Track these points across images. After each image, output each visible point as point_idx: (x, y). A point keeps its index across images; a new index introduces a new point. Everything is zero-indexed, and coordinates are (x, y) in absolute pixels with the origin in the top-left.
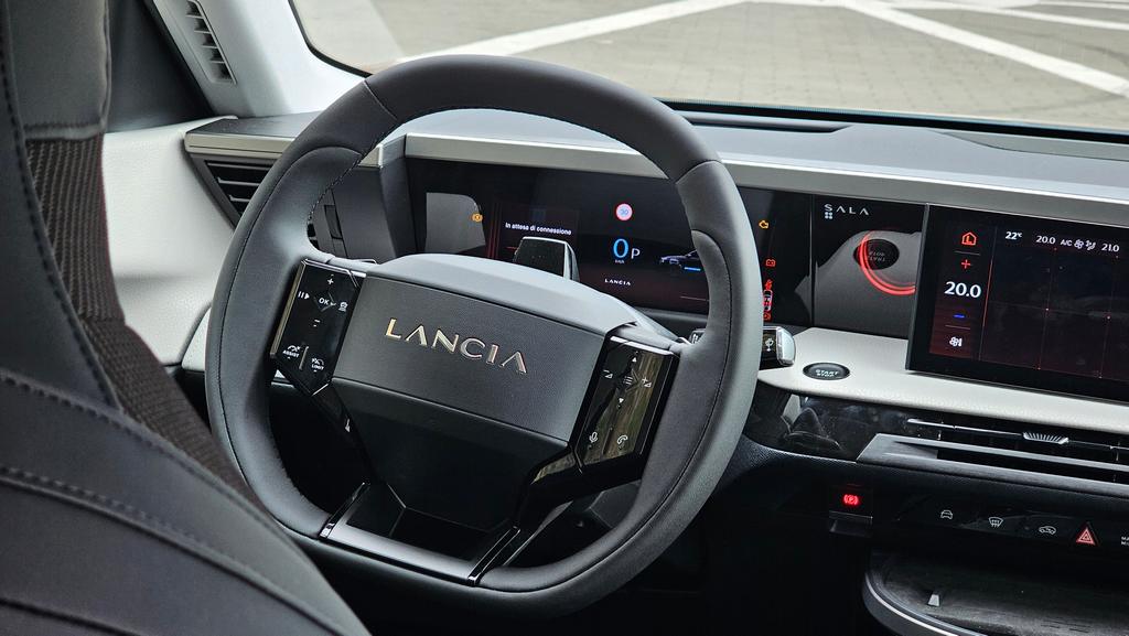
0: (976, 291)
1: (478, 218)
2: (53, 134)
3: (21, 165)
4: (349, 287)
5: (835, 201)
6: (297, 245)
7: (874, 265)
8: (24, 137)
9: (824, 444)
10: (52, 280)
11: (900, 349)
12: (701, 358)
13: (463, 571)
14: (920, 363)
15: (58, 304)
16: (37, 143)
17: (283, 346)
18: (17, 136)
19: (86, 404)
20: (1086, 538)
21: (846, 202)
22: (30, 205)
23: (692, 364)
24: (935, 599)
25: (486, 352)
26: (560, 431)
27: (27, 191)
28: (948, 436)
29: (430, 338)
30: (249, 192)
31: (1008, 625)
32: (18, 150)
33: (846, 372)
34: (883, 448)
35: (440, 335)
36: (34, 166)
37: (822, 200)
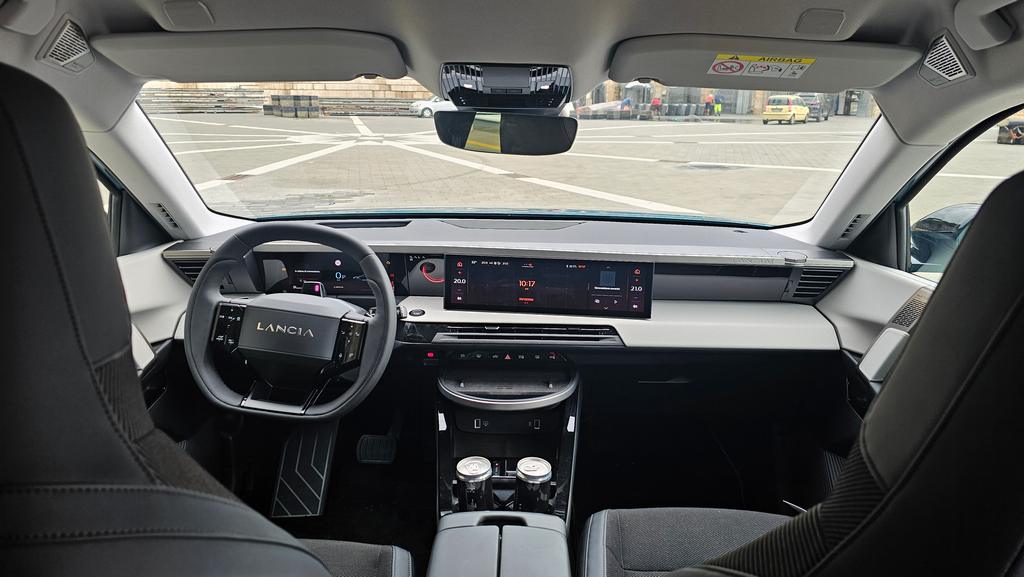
0: (464, 281)
1: (284, 269)
2: (107, 360)
3: (94, 381)
4: (240, 311)
5: (413, 255)
6: (217, 297)
7: (427, 272)
8: (93, 367)
9: (420, 338)
10: (117, 430)
11: (441, 300)
12: (376, 323)
13: (298, 410)
14: (448, 306)
15: (121, 441)
16: (101, 368)
17: (216, 336)
18: (90, 369)
19: (142, 487)
20: (508, 357)
21: (417, 255)
22: (102, 399)
23: (372, 325)
24: (462, 385)
25: (297, 331)
26: (328, 355)
27: (99, 393)
28: (460, 331)
29: (275, 329)
30: (196, 276)
31: (487, 391)
32: (92, 376)
33: (424, 313)
34: (440, 337)
35: (278, 327)
36: (101, 380)
37: (409, 255)
